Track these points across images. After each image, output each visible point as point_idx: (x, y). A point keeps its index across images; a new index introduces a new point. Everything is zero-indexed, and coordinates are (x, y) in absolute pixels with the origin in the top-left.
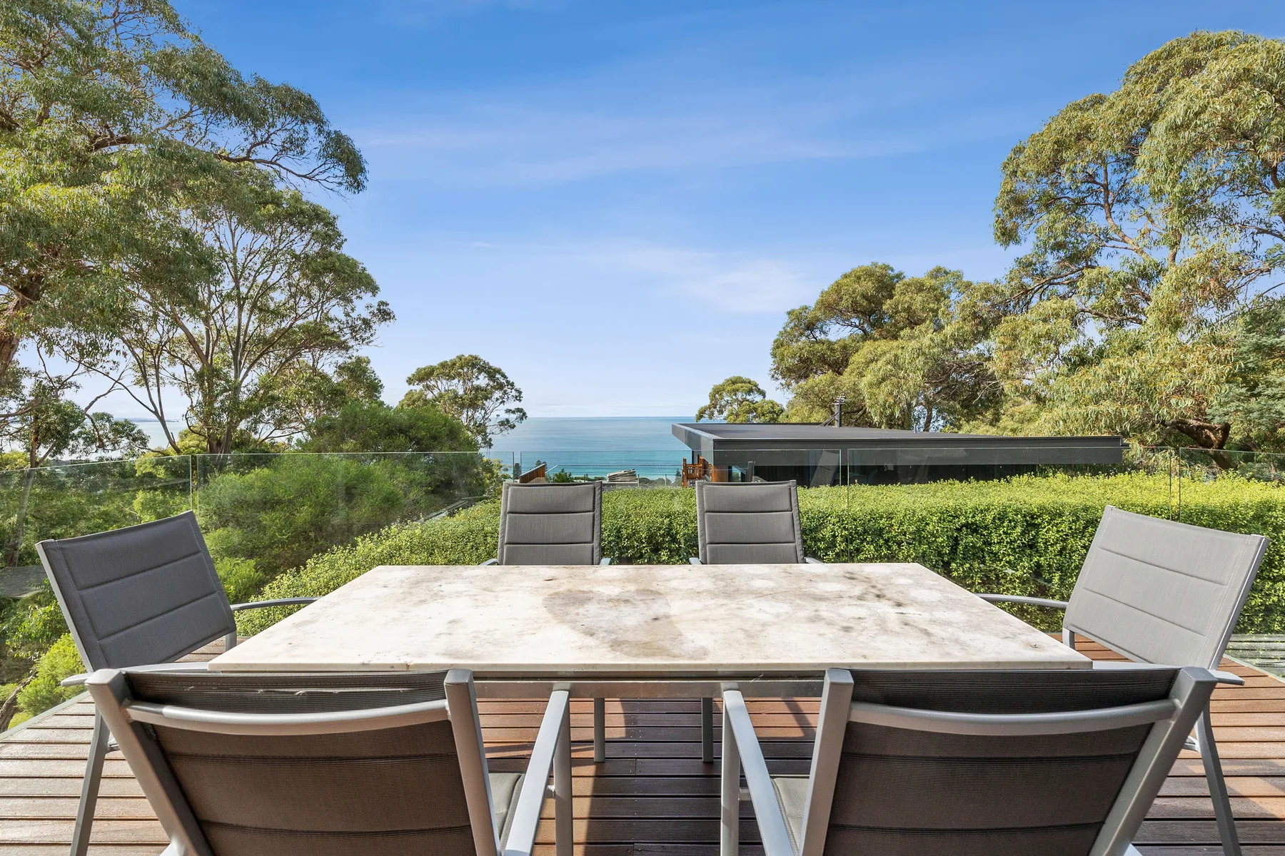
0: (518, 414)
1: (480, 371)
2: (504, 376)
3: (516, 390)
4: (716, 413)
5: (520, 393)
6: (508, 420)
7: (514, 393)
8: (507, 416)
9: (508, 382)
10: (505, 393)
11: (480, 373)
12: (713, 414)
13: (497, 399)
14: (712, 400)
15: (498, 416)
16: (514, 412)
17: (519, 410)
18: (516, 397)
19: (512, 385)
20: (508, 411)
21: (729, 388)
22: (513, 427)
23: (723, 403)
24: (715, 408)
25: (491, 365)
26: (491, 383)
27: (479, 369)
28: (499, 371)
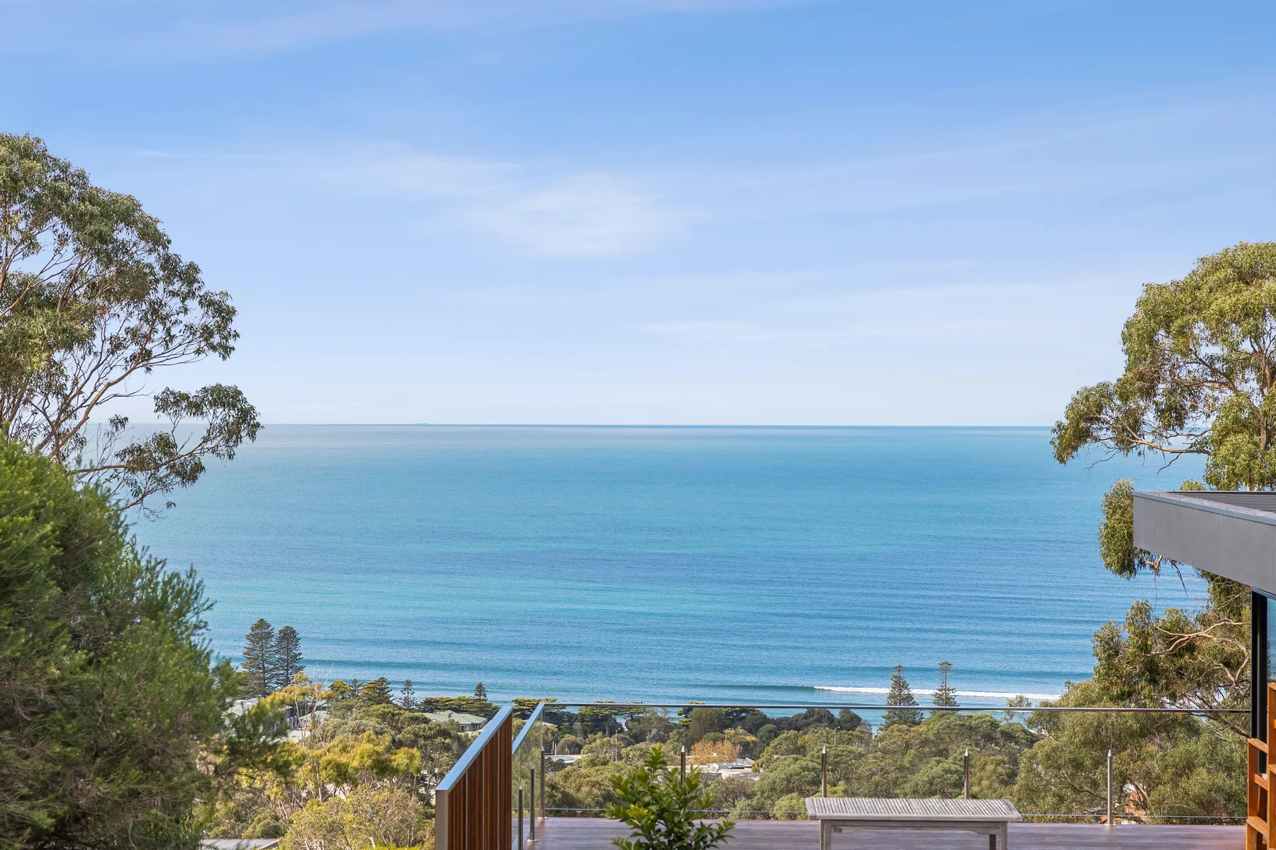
0: (220, 415)
1: (41, 212)
2: (153, 237)
3: (207, 302)
4: (1150, 417)
5: (224, 313)
6: (165, 444)
7: (197, 315)
8: (164, 422)
9: (169, 264)
10: (156, 313)
11: (39, 222)
12: (1136, 425)
13: (117, 345)
14: (1135, 358)
15: (119, 422)
16: (196, 407)
17: (224, 397)
18: (207, 333)
19: (190, 275)
20: (170, 401)
21: (1224, 301)
22: (190, 472)
23: (1189, 371)
24: (1149, 393)
25: (94, 181)
26: (93, 269)
27: (37, 202)
28: (127, 212)
